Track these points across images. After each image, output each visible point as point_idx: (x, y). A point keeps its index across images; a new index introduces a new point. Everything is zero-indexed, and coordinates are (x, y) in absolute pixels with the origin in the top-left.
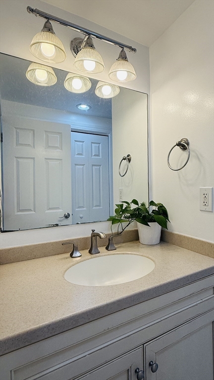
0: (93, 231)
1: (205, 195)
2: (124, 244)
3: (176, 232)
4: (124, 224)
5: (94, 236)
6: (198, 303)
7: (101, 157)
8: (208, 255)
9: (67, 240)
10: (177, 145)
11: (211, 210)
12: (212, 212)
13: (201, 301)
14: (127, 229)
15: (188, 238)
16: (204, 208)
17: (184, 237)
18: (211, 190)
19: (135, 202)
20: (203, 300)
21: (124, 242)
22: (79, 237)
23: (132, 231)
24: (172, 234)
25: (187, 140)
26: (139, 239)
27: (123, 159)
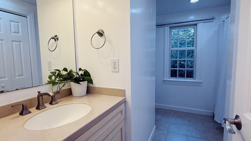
0: (39, 92)
1: (115, 63)
2: (62, 99)
3: (96, 86)
4: (61, 85)
5: (41, 96)
6: (116, 120)
7: (20, 34)
8: (117, 96)
9: (14, 103)
10: (97, 33)
11: (118, 71)
12: (118, 72)
13: (117, 119)
14: (63, 88)
15: (105, 89)
16: (114, 70)
17: (102, 88)
18: (118, 60)
19: (65, 70)
20: (118, 118)
21: (61, 98)
22: (25, 99)
23: (66, 89)
24: (94, 88)
25: (103, 31)
26: (72, 94)
27: (52, 38)
